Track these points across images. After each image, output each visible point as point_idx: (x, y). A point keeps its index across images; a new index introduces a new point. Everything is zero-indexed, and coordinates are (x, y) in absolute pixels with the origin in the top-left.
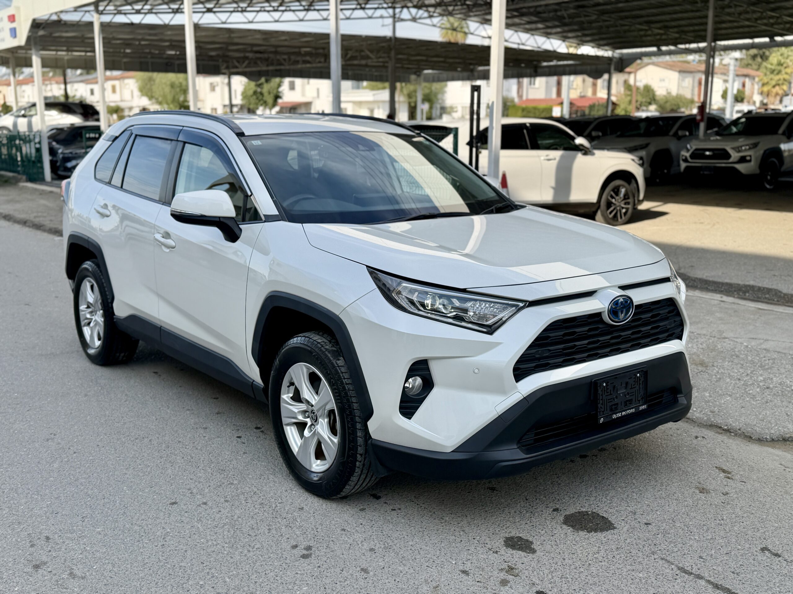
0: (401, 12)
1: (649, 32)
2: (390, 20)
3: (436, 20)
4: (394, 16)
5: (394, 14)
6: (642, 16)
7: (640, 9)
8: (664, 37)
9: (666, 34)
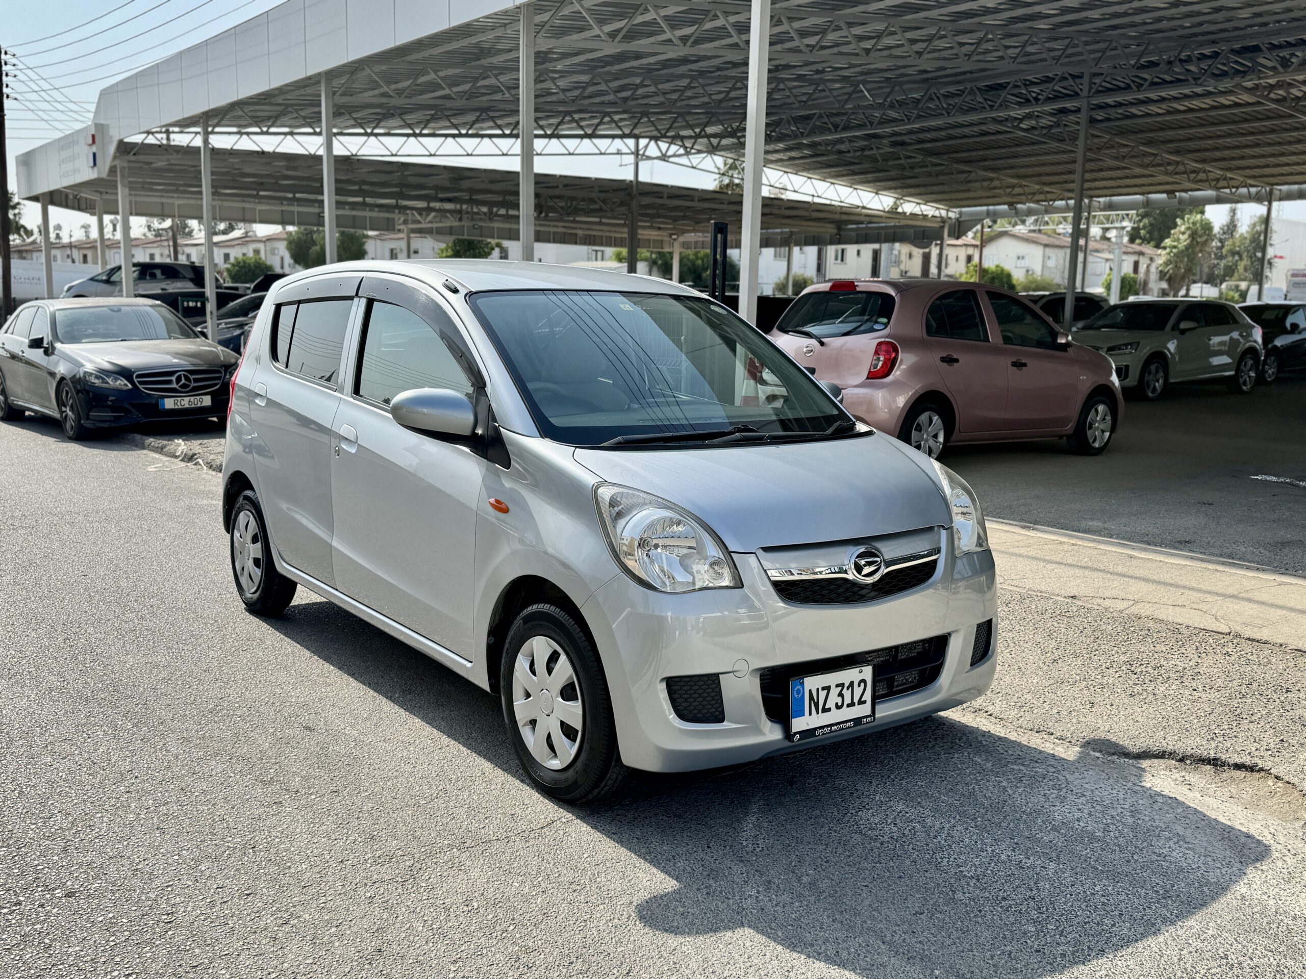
0: (646, 147)
2: (632, 158)
4: (636, 153)
5: (637, 149)
6: (985, 159)
8: (1017, 190)
9: (1020, 186)
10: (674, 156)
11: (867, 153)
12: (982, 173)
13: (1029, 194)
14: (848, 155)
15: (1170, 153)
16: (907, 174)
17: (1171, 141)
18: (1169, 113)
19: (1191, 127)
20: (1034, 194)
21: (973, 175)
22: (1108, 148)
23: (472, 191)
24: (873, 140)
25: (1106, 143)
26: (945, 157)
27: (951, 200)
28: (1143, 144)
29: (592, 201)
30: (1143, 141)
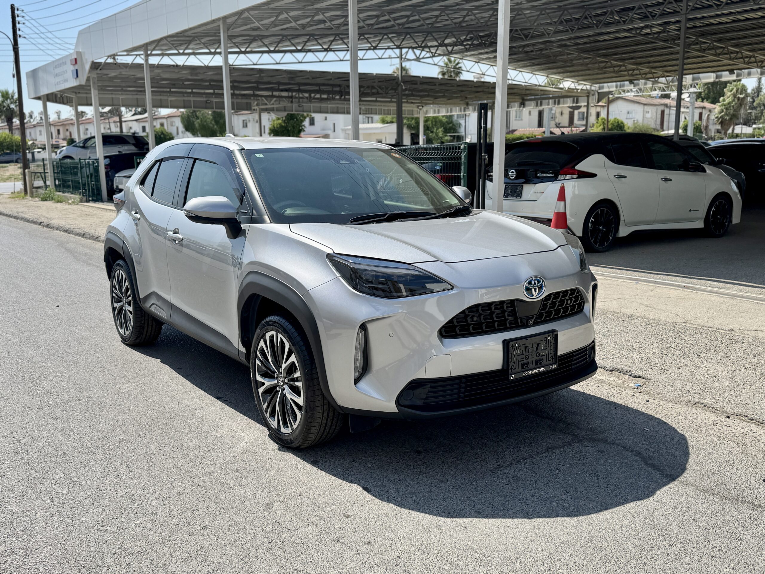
0: (407, 52)
2: (398, 61)
3: (436, 60)
4: (401, 57)
5: (401, 55)
7: (616, 48)
8: (636, 72)
9: (638, 69)
10: (423, 58)
11: (544, 52)
12: (613, 62)
13: (644, 74)
14: (532, 53)
15: (732, 46)
16: (568, 64)
17: (733, 39)
18: (734, 21)
20: (646, 74)
21: (609, 63)
22: (694, 45)
23: (299, 84)
24: (548, 44)
25: (693, 42)
26: (591, 53)
27: (593, 79)
28: (716, 41)
29: (373, 87)
30: (716, 39)
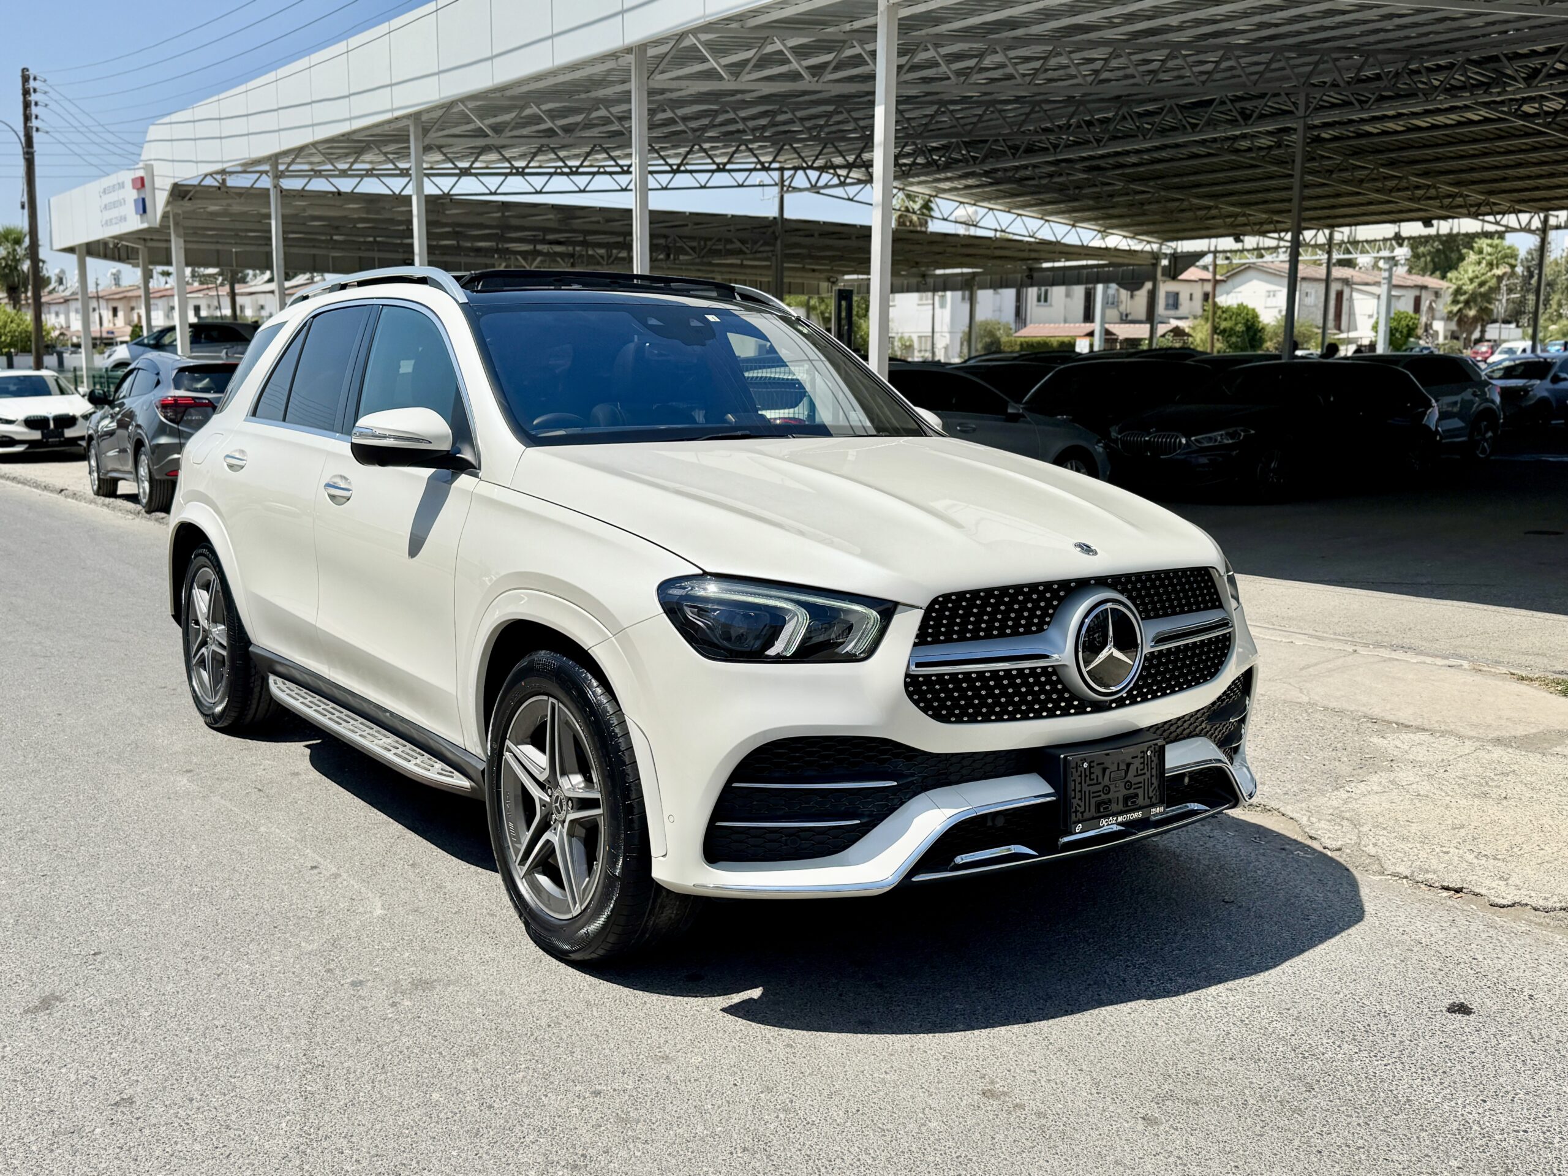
0: (792, 177)
1: (1214, 212)
4: (781, 185)
5: (782, 180)
6: (1198, 185)
7: (1195, 173)
8: (1241, 220)
10: (826, 186)
12: (1195, 201)
13: (1257, 224)
14: (1034, 182)
16: (1106, 203)
17: (1416, 162)
19: (1437, 145)
21: (1186, 203)
22: (1341, 170)
25: (1338, 166)
26: (1152, 183)
27: (1163, 232)
28: (1383, 165)
30: (1383, 162)
